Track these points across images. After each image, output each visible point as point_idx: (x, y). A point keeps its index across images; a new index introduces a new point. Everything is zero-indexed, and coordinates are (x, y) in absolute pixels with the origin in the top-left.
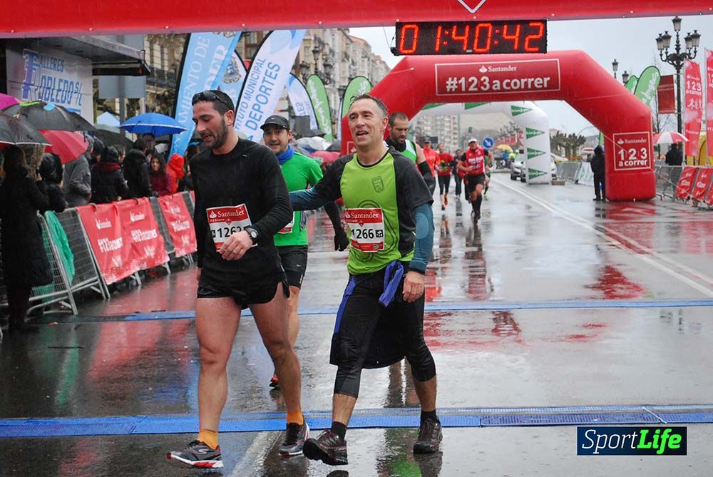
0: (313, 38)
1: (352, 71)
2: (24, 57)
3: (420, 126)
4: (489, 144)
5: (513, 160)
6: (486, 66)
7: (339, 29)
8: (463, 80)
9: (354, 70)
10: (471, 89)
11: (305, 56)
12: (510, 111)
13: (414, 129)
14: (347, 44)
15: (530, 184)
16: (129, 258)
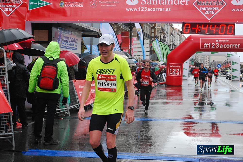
0: (160, 28)
1: (173, 40)
2: (59, 30)
3: (196, 59)
4: (219, 66)
5: (227, 72)
6: (218, 40)
7: (170, 25)
8: (210, 44)
9: (174, 39)
10: (212, 47)
11: (158, 34)
12: (227, 55)
13: (194, 60)
14: (172, 30)
15: (232, 81)
16: (90, 98)
